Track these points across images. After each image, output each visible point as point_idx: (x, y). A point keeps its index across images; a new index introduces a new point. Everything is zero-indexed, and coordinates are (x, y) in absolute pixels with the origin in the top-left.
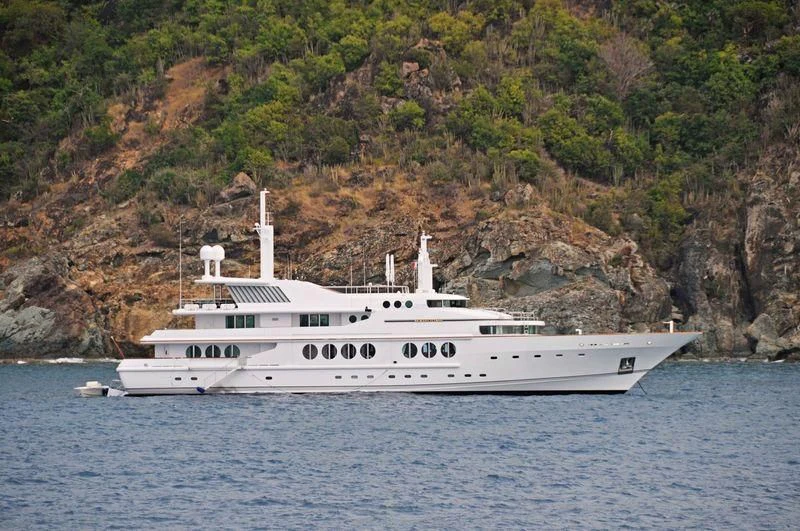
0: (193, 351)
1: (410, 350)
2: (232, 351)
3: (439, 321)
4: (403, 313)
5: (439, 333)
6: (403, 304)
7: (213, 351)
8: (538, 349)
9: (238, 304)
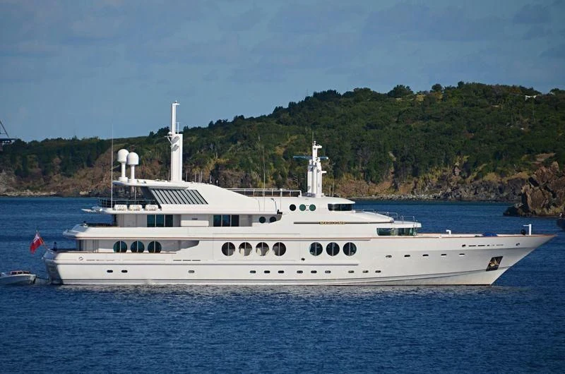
0: (120, 247)
1: (316, 249)
2: (155, 247)
3: (342, 223)
4: (307, 215)
5: (340, 234)
6: (308, 208)
7: (137, 247)
8: (425, 249)
9: (161, 205)
